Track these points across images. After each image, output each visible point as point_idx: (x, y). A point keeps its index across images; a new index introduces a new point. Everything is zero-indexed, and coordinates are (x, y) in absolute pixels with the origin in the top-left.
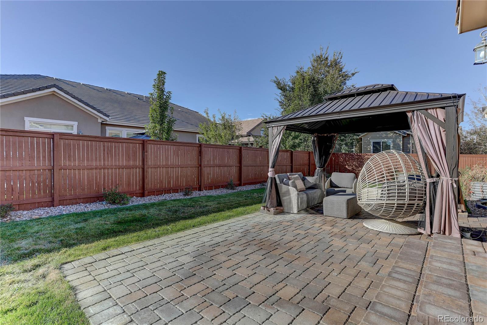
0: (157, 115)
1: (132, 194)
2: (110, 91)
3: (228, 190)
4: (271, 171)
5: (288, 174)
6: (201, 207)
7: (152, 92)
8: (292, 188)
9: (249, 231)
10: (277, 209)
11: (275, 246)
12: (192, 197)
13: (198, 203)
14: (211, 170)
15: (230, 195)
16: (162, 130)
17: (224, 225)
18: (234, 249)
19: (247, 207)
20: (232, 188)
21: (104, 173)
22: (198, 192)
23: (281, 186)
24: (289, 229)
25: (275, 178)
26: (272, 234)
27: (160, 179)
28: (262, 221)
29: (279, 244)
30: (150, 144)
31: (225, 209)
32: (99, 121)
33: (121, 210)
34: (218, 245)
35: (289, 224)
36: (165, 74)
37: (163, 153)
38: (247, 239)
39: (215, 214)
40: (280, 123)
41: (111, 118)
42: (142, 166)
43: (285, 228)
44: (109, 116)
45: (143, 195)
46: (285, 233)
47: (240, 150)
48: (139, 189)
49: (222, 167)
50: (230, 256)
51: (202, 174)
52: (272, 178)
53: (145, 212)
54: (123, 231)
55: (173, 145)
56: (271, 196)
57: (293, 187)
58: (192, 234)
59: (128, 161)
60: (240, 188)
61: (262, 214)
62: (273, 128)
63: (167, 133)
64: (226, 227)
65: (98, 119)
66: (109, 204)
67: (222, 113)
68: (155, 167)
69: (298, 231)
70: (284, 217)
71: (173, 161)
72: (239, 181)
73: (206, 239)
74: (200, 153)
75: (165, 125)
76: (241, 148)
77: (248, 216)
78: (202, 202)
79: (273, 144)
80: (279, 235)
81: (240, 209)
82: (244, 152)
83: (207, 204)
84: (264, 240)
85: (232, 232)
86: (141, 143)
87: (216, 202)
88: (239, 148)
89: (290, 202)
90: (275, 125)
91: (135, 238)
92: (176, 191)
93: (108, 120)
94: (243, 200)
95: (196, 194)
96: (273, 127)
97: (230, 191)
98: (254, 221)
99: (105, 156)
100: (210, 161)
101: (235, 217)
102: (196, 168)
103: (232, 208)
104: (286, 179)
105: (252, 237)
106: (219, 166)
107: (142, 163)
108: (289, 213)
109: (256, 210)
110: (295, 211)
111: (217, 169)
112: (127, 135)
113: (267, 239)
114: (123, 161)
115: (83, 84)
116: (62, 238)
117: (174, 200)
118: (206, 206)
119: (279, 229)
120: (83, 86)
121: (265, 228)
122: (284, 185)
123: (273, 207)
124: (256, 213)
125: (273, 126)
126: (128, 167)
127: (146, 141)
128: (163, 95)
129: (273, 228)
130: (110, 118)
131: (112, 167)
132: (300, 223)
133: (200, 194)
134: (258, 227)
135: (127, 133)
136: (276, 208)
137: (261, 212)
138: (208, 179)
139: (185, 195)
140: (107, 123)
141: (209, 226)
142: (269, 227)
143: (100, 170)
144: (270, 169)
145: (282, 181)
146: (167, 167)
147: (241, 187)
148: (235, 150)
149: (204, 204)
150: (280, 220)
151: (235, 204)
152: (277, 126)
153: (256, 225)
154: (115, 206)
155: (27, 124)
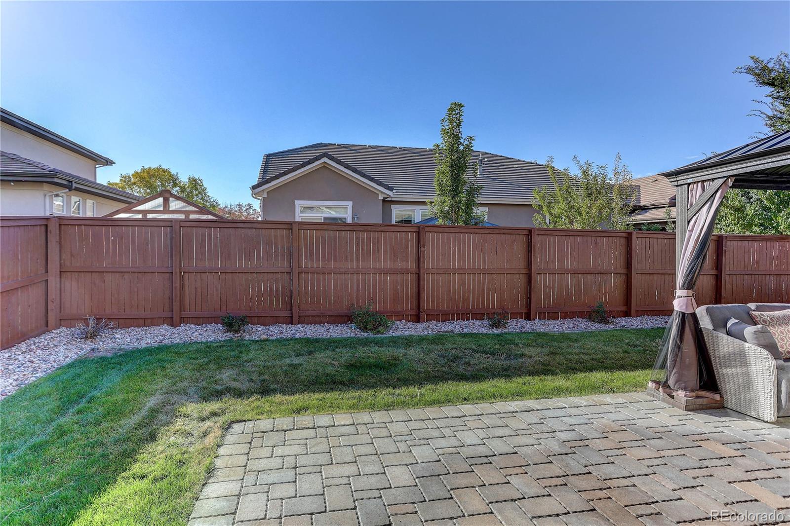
0: (446, 180)
1: (400, 316)
2: (404, 150)
3: (590, 324)
4: (679, 297)
5: (753, 306)
6: (509, 357)
7: (439, 141)
8: (754, 347)
9: (586, 442)
10: (697, 397)
11: (642, 516)
12: (506, 331)
13: (507, 347)
14: (554, 281)
15: (591, 334)
16: (455, 207)
17: (533, 410)
18: (520, 484)
19: (618, 374)
20: (604, 321)
21: (358, 280)
22: (522, 322)
23: (717, 337)
24: (717, 472)
25: (694, 315)
26: (649, 471)
27: (449, 294)
28: (639, 423)
29: (659, 513)
30: (430, 232)
31: (558, 370)
32: (379, 198)
33: (366, 342)
34: (487, 459)
35: (728, 451)
36: (463, 106)
37: (454, 246)
38: (567, 465)
39: (528, 378)
40: (711, 172)
41: (396, 192)
42: (417, 269)
43: (706, 463)
44: (393, 189)
45: (417, 319)
46: (699, 481)
47: (629, 237)
48: (412, 309)
49: (580, 276)
50: (497, 502)
51: (534, 287)
52: (684, 314)
53: (400, 352)
54: (345, 382)
55: (474, 233)
56: (678, 360)
57: (759, 345)
58: (453, 417)
59: (394, 261)
60: (623, 322)
61: (652, 399)
62: (691, 186)
63: (467, 213)
64: (533, 418)
65: (378, 194)
66: (358, 330)
67: (582, 163)
68: (439, 272)
69: (753, 490)
70: (720, 424)
71: (474, 262)
72: (624, 305)
73: (469, 438)
74: (530, 247)
75: (463, 197)
76: (630, 234)
77: (608, 398)
78: (517, 345)
79: (690, 227)
80: (671, 479)
81: (597, 376)
82: (636, 242)
83: (526, 351)
84: (614, 483)
85: (540, 436)
86: (414, 232)
87: (546, 350)
88: (624, 235)
89: (748, 384)
90: (696, 180)
91: (351, 402)
92: (478, 316)
93: (392, 195)
94: (618, 352)
95: (514, 326)
96: (689, 184)
97: (595, 327)
98: (613, 416)
99: (359, 253)
100: (553, 262)
101: (572, 394)
102: (521, 275)
103: (574, 370)
104: (736, 321)
105: (584, 462)
106: (575, 273)
107: (417, 266)
108: (742, 415)
109: (638, 386)
110: (768, 411)
111: (568, 279)
112: (422, 216)
113: (626, 482)
114: (385, 261)
115: (369, 147)
116: (266, 377)
117: (464, 335)
118: (522, 355)
119: (682, 462)
120: (370, 149)
121: (639, 443)
122: (725, 336)
123: (685, 389)
124: (632, 394)
125: (689, 181)
126: (394, 272)
127: (423, 228)
128: (460, 144)
129: (662, 453)
130: (394, 191)
131: (369, 271)
132: (774, 460)
133: (524, 328)
134: (618, 437)
135: (423, 213)
136: (694, 394)
137: (648, 394)
138: (547, 296)
139: (493, 326)
140: (392, 200)
141: (500, 406)
142: (650, 445)
143: (352, 275)
144: (679, 292)
145: (720, 324)
146: (461, 272)
147: (629, 320)
148: (615, 239)
149: (518, 351)
150: (699, 430)
151: (593, 359)
152: (703, 182)
153: (617, 428)
154: (366, 334)
155: (298, 209)
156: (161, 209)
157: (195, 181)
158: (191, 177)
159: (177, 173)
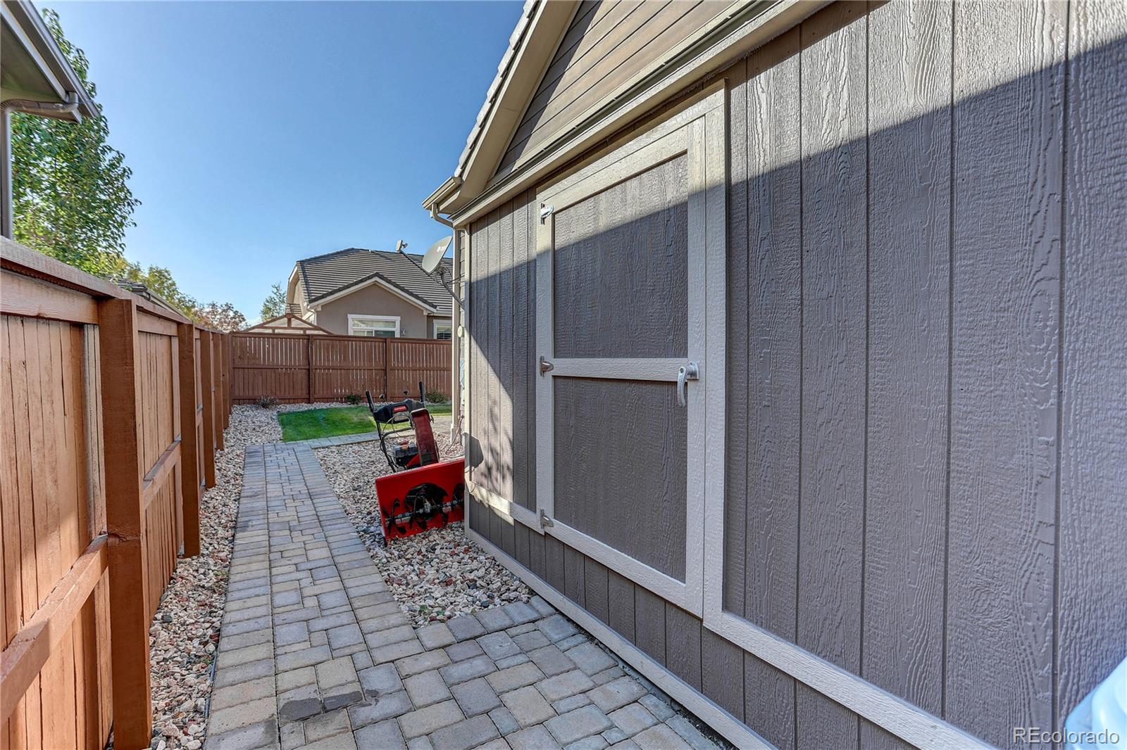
32: (424, 314)
65: (423, 311)
93: (435, 311)
130: (437, 308)
140: (435, 315)
155: (350, 323)
156: (286, 326)
157: (160, 272)
158: (154, 266)
159: (138, 263)
